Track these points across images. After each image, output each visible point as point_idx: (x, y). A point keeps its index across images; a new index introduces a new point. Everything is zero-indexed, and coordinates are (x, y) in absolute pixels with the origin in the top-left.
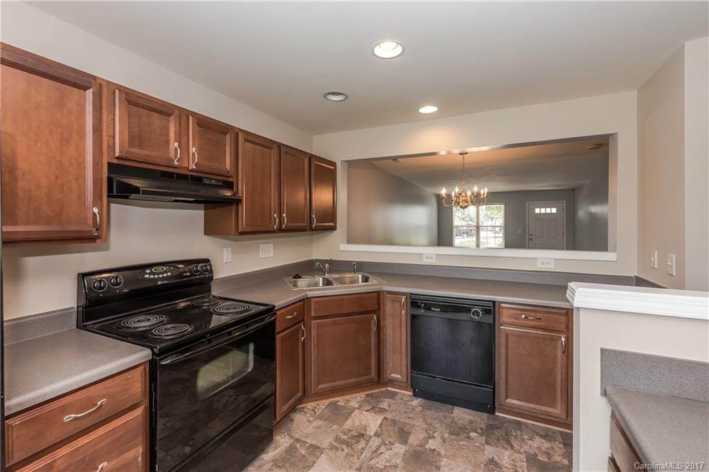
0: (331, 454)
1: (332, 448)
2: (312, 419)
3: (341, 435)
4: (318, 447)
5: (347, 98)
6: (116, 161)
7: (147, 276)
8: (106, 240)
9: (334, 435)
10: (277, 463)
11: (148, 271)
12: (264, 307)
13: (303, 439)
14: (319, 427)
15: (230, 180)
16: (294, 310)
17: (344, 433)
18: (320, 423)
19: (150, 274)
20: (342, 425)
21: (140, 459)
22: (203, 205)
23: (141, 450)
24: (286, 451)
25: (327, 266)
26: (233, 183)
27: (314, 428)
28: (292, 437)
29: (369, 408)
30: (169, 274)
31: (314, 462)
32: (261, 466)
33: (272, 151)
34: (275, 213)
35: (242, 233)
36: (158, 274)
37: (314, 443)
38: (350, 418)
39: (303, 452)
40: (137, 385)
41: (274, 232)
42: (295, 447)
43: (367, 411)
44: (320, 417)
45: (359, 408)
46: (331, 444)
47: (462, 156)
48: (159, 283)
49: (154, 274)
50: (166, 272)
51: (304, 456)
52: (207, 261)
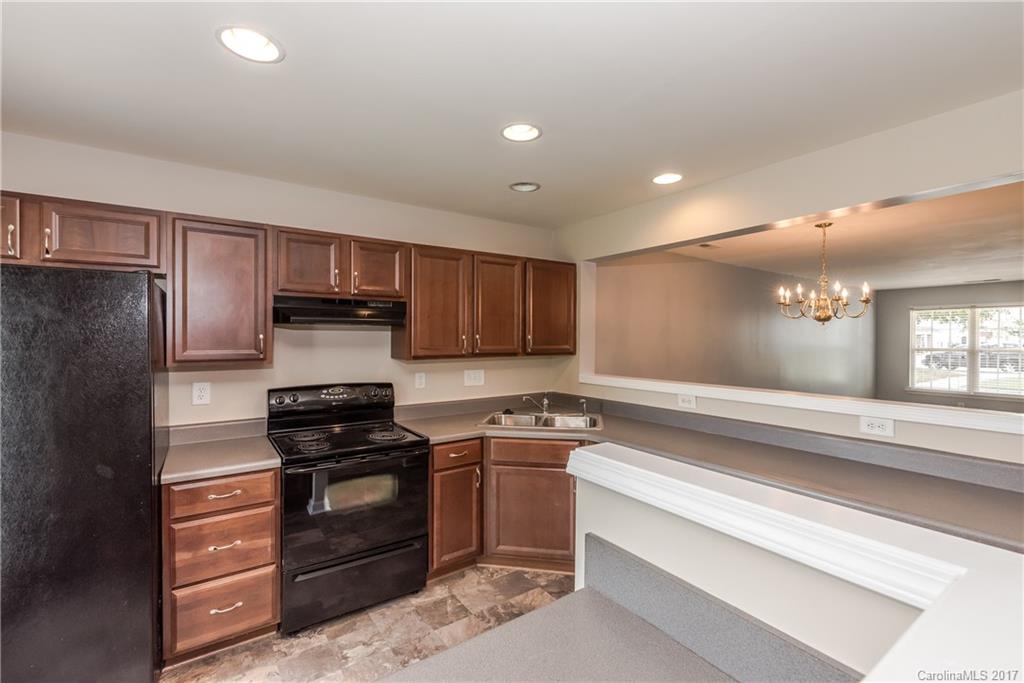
0: (474, 620)
1: (481, 616)
2: (483, 581)
3: (499, 607)
4: (466, 610)
5: (539, 187)
6: (280, 294)
7: (323, 396)
8: (271, 362)
9: (491, 604)
10: (419, 611)
11: (325, 391)
12: (418, 439)
13: (458, 597)
14: (484, 591)
15: (402, 300)
16: (464, 448)
17: (504, 607)
18: (488, 588)
19: (326, 394)
20: (508, 598)
21: (269, 549)
22: (390, 327)
23: (270, 542)
24: (435, 602)
25: (546, 402)
26: (405, 303)
27: (479, 591)
28: (450, 592)
29: (556, 590)
30: (345, 396)
31: (452, 622)
32: (403, 607)
33: (461, 262)
34: (463, 333)
35: (416, 358)
36: (334, 395)
37: (466, 605)
38: (524, 595)
39: (449, 609)
40: (268, 487)
41: (463, 356)
42: (446, 602)
43: (551, 593)
44: (494, 584)
45: (542, 587)
46: (482, 612)
47: (821, 229)
48: (334, 404)
49: (330, 395)
50: (342, 394)
51: (447, 613)
52: (389, 386)
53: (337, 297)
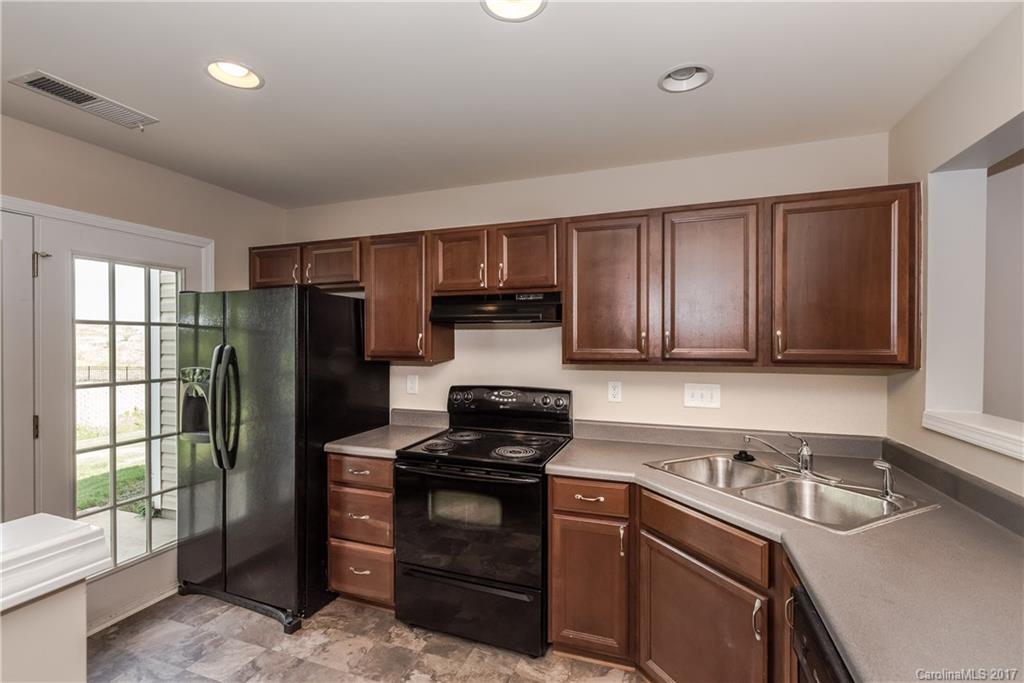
7: (493, 398)
11: (496, 393)
15: (555, 290)
16: (598, 491)
19: (496, 396)
21: (388, 533)
23: (388, 527)
25: (806, 452)
30: (514, 400)
33: (641, 228)
34: (643, 329)
36: (504, 398)
41: (644, 362)
48: (501, 407)
50: (512, 397)
53: (486, 293)
